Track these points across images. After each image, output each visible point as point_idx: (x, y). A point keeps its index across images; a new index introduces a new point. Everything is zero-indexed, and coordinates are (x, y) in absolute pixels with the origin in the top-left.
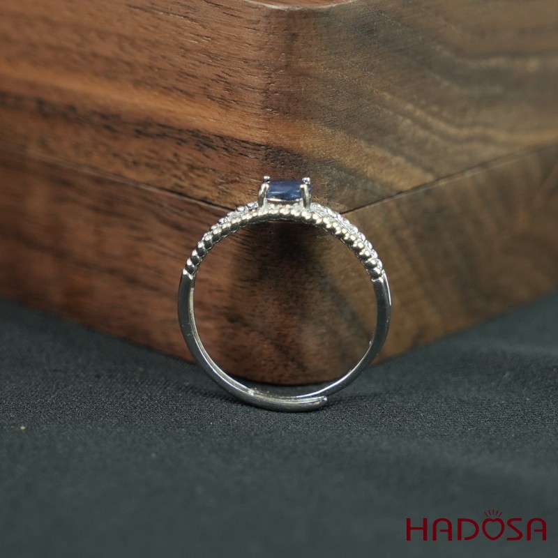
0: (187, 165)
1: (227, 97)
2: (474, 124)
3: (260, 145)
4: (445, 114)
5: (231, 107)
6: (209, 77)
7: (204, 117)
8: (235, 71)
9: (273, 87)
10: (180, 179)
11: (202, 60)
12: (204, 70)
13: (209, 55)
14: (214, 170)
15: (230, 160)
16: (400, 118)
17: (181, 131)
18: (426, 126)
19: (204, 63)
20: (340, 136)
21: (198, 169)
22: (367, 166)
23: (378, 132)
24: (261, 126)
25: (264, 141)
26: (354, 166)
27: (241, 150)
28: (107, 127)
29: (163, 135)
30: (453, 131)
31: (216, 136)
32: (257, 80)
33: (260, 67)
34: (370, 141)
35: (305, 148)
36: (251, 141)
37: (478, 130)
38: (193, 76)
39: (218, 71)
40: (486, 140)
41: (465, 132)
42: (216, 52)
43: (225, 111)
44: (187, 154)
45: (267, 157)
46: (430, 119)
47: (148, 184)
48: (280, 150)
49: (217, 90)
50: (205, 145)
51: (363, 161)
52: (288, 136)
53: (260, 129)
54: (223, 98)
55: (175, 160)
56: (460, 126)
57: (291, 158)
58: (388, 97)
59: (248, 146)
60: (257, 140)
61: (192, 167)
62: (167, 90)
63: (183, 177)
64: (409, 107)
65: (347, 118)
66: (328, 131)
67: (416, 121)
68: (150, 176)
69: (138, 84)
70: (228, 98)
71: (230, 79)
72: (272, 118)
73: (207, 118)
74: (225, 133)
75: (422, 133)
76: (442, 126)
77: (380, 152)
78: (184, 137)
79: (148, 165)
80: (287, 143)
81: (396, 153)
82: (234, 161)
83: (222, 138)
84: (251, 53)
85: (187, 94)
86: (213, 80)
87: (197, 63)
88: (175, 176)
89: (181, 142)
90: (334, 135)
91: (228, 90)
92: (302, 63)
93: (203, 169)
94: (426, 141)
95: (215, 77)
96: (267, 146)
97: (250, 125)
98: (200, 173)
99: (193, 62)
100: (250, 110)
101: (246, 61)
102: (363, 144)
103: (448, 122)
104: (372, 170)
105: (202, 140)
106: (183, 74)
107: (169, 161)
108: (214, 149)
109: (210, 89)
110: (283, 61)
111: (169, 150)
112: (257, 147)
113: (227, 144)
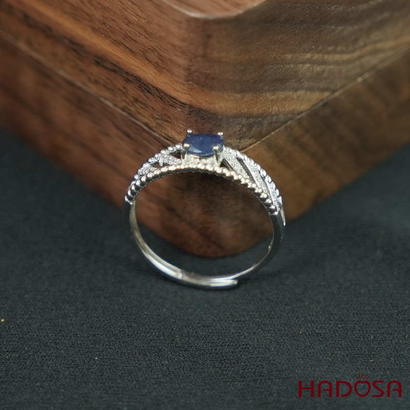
0: (133, 97)
1: (160, 64)
2: (365, 45)
3: (185, 104)
4: (339, 48)
5: (163, 72)
6: (146, 46)
7: (145, 71)
8: (165, 49)
9: (193, 68)
10: (128, 104)
11: (141, 32)
12: (142, 39)
13: (146, 31)
14: (152, 108)
15: (164, 106)
16: (301, 65)
17: (127, 73)
18: (324, 63)
19: (142, 35)
20: (248, 96)
21: (141, 102)
22: (272, 107)
23: (281, 82)
24: (185, 92)
25: (188, 102)
26: (261, 112)
27: (171, 103)
28: (75, 51)
29: (115, 72)
30: (345, 57)
32: (182, 61)
33: (183, 52)
34: (274, 91)
35: (220, 109)
36: (178, 99)
37: (368, 48)
38: (135, 41)
39: (154, 45)
40: (375, 52)
41: (357, 53)
42: (151, 31)
43: (159, 73)
44: (133, 91)
45: (190, 113)
46: (326, 57)
47: (106, 99)
48: (200, 110)
49: (153, 57)
50: (145, 89)
51: (268, 106)
52: (206, 101)
53: (185, 93)
54: (156, 63)
55: (124, 91)
56: (353, 51)
57: (208, 115)
58: (289, 56)
59: (176, 102)
60: (183, 101)
61: (136, 100)
62: (117, 43)
63: (130, 104)
64: (308, 56)
65: (254, 83)
66: (238, 96)
67: (312, 62)
68: (106, 94)
69: (95, 30)
70: (161, 65)
71: (162, 54)
72: (194, 88)
73: (149, 74)
74: (159, 87)
75: (318, 69)
76: (337, 57)
77: (282, 95)
78: (130, 78)
79: (105, 86)
80: (205, 106)
81: (296, 90)
82: (167, 108)
83: (157, 89)
84: (177, 43)
85: (131, 51)
86: (149, 49)
87: (138, 34)
88: (125, 101)
89: (128, 81)
90: (243, 98)
91: (160, 60)
92: (215, 54)
93: (145, 104)
94: (324, 71)
95: (150, 47)
96: (191, 106)
97: (177, 88)
98: (142, 106)
99: (134, 31)
100: (177, 79)
101: (173, 46)
102: (268, 95)
103: (342, 52)
104: (277, 109)
105: (144, 86)
106: (126, 36)
107: (120, 90)
108: (151, 94)
109: (147, 54)
110: (200, 51)
111: (120, 83)
112: (183, 105)
113: (161, 95)
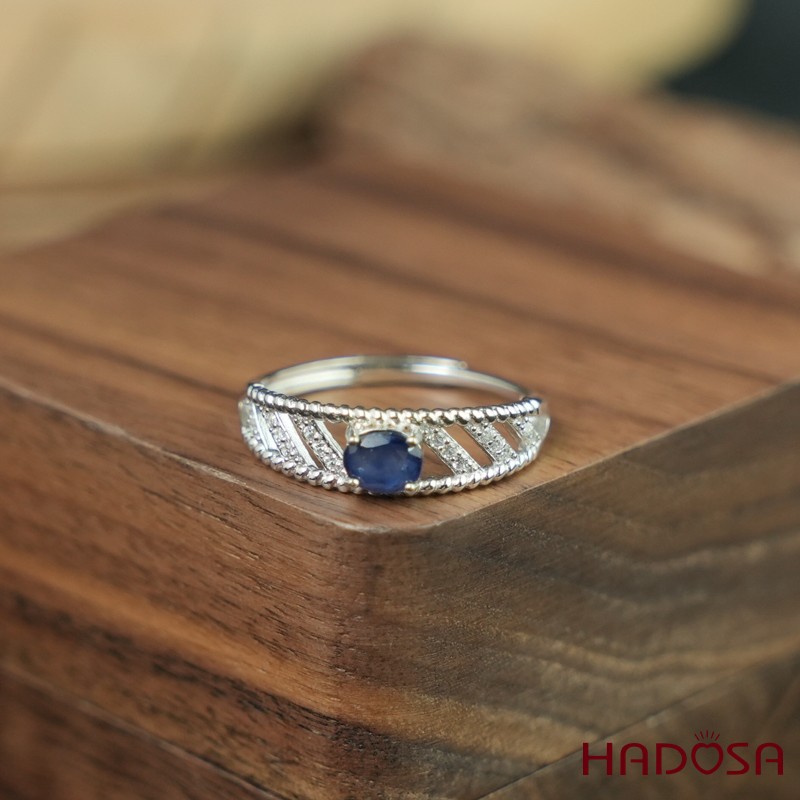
0: (227, 727)
1: (281, 643)
2: (661, 651)
3: (328, 718)
4: (615, 645)
5: (287, 658)
6: (255, 609)
7: (250, 665)
8: (292, 609)
9: (346, 639)
10: (215, 743)
11: (247, 584)
12: (247, 599)
13: (256, 579)
14: (264, 741)
15: (286, 731)
16: (544, 663)
17: (216, 678)
18: (585, 668)
19: (248, 589)
20: (448, 705)
21: (241, 734)
22: (491, 737)
23: (508, 689)
24: (329, 692)
25: (333, 713)
26: (470, 743)
27: (301, 720)
28: (115, 653)
29: (192, 679)
30: (627, 666)
31: (266, 694)
32: (324, 627)
33: (327, 608)
34: (495, 704)
35: (394, 726)
36: (315, 710)
37: (668, 659)
38: (233, 605)
39: (270, 604)
40: (680, 670)
41: (647, 665)
42: (265, 576)
43: (278, 662)
44: (226, 712)
45: (338, 734)
46: (591, 656)
47: (172, 742)
48: (357, 727)
49: (268, 630)
50: (251, 703)
51: (484, 734)
52: (368, 708)
53: (328, 695)
54: (275, 642)
55: (208, 716)
56: (640, 658)
57: (373, 738)
58: (523, 637)
59: (311, 716)
60: (324, 711)
61: (232, 731)
62: (198, 617)
63: (220, 742)
64: (559, 645)
65: (458, 678)
66: (430, 700)
67: (567, 663)
68: (173, 732)
69: (157, 600)
70: (283, 645)
71: (286, 619)
72: (346, 682)
73: (255, 667)
74: (278, 691)
75: (577, 678)
76: (611, 663)
77: (510, 717)
78: (222, 686)
79: (171, 716)
80: (366, 717)
81: (536, 713)
82: (291, 733)
83: (275, 698)
84: (315, 588)
85: (226, 628)
86: (261, 615)
87: (240, 588)
88: (209, 738)
89: (217, 693)
90: (438, 705)
91: (282, 633)
92: (389, 608)
93: (248, 736)
94: (585, 687)
95: (263, 611)
96: (339, 721)
97: (314, 687)
98: (244, 741)
99: (233, 584)
100: (313, 667)
101: (308, 597)
102: (484, 710)
103: (620, 655)
104: (499, 743)
105: (248, 696)
106: (218, 599)
107: (202, 717)
108: (262, 710)
109: (257, 627)
110: (361, 603)
111: (200, 702)
112: (324, 719)
113: (282, 709)
